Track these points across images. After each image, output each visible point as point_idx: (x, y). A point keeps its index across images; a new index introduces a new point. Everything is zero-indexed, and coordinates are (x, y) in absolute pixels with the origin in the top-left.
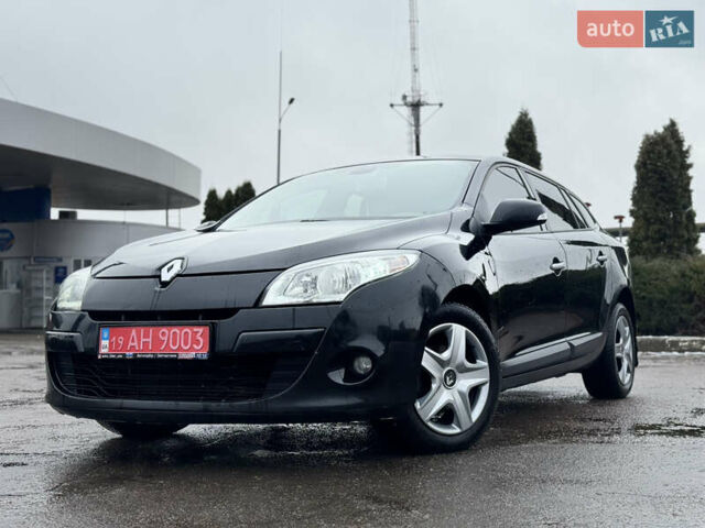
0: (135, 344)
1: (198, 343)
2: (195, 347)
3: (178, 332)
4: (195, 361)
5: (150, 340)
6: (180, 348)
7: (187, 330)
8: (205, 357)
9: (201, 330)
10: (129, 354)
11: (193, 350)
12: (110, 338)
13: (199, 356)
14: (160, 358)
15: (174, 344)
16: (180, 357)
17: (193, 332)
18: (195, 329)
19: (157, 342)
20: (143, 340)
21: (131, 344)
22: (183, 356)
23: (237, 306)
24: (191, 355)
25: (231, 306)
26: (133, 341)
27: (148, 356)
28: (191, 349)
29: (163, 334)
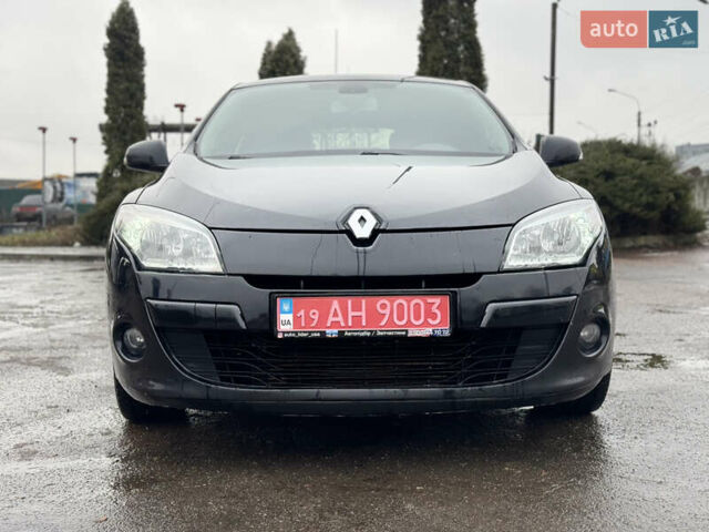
0: (340, 318)
1: (434, 316)
2: (430, 321)
3: (405, 303)
4: (432, 339)
5: (363, 314)
6: (409, 323)
7: (417, 300)
8: (447, 333)
9: (437, 301)
10: (332, 333)
11: (430, 325)
12: (295, 312)
13: (438, 333)
14: (381, 337)
15: (400, 318)
16: (410, 335)
17: (426, 303)
18: (430, 300)
19: (374, 316)
20: (351, 314)
21: (331, 319)
22: (413, 333)
23: (478, 270)
24: (427, 332)
25: (470, 270)
26: (335, 315)
27: (363, 334)
28: (426, 324)
29: (384, 306)
